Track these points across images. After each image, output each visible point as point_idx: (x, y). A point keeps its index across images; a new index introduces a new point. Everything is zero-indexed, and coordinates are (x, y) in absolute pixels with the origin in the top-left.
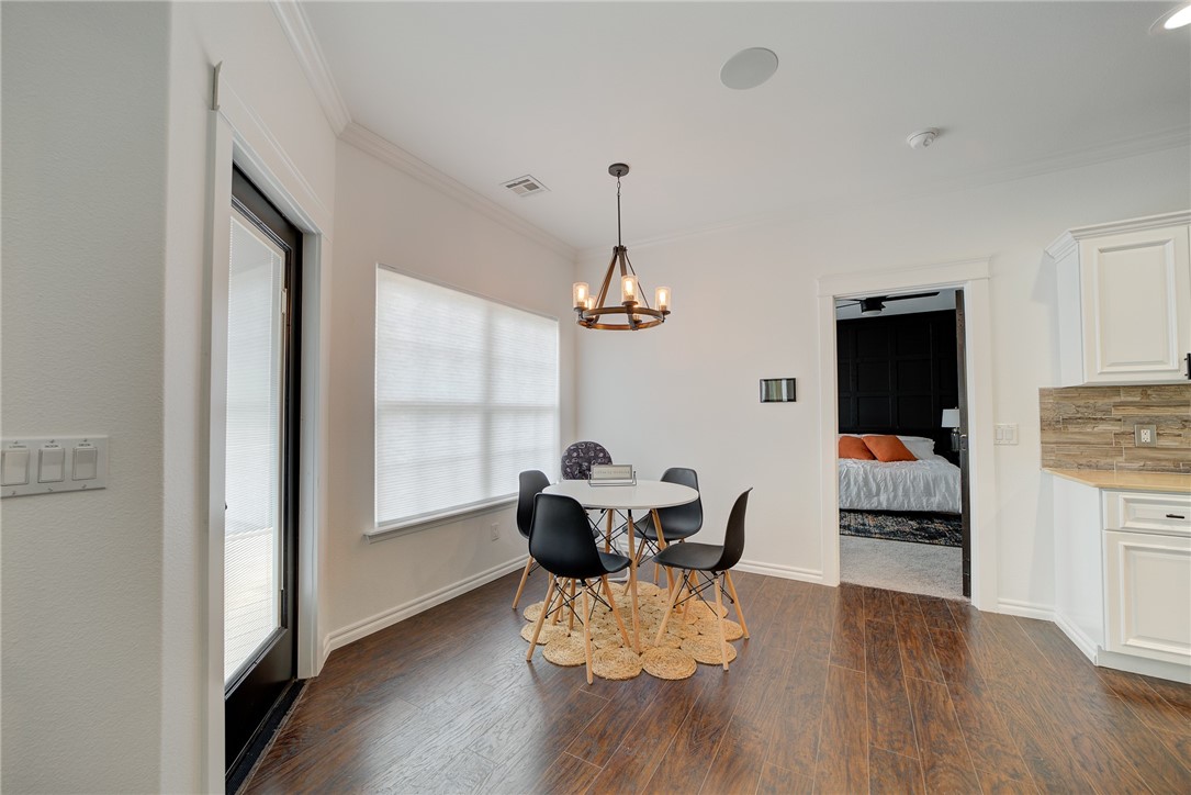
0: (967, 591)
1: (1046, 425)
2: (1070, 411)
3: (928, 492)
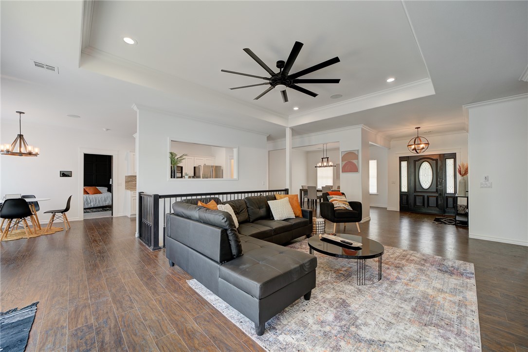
0: (112, 215)
1: (126, 182)
2: (129, 180)
3: (105, 201)
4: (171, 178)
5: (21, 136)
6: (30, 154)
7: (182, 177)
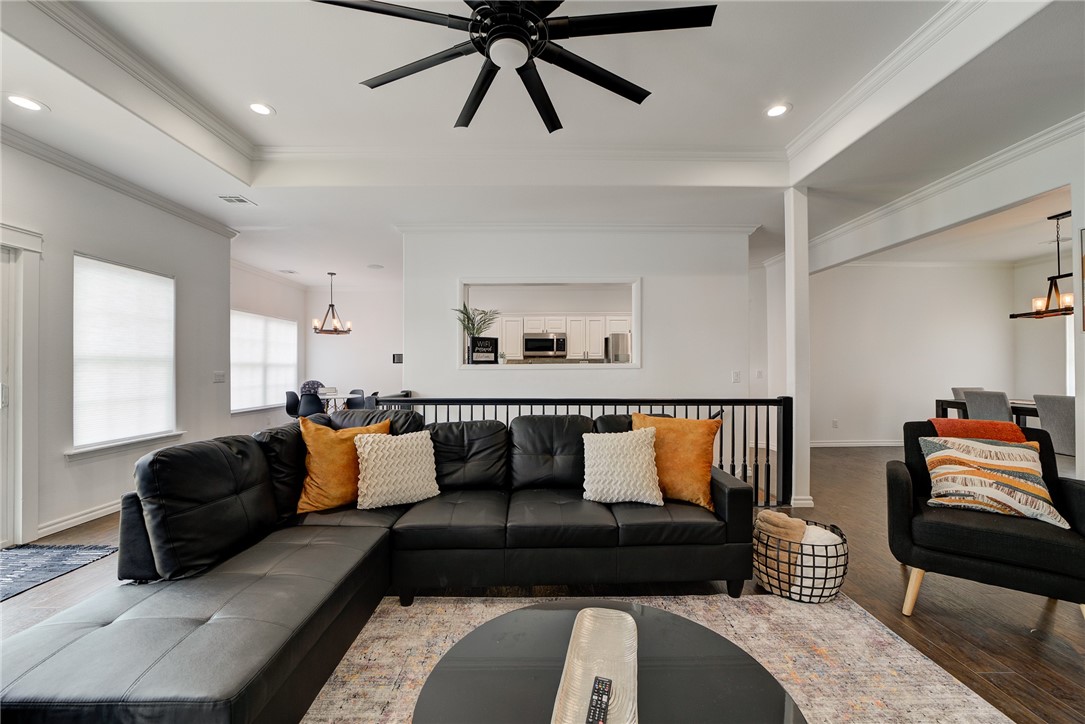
4: (464, 363)
5: (332, 306)
6: (336, 331)
7: (496, 362)
